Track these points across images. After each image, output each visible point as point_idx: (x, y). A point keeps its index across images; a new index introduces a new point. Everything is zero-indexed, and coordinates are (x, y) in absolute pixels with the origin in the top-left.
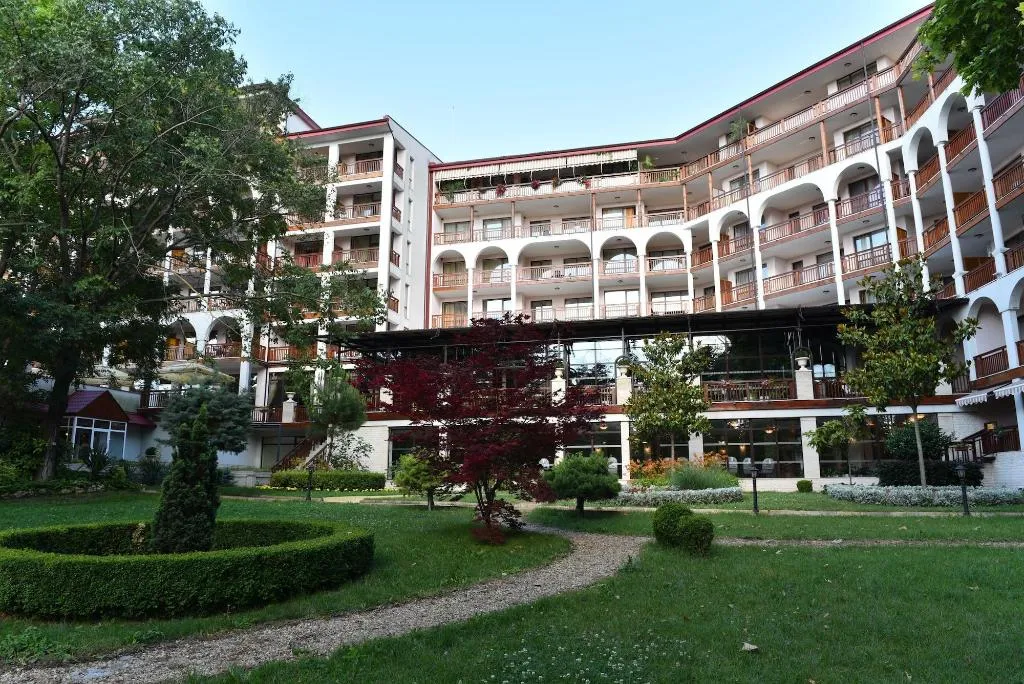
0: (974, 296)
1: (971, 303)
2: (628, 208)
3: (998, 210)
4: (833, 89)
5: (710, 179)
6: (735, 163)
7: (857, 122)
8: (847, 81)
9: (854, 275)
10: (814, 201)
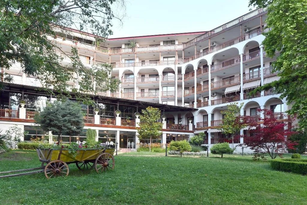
0: (200, 109)
1: (199, 110)
2: (87, 57)
3: (211, 91)
4: (162, 44)
5: (121, 57)
6: (129, 55)
7: (167, 55)
8: (166, 42)
9: (164, 97)
10: (150, 73)
